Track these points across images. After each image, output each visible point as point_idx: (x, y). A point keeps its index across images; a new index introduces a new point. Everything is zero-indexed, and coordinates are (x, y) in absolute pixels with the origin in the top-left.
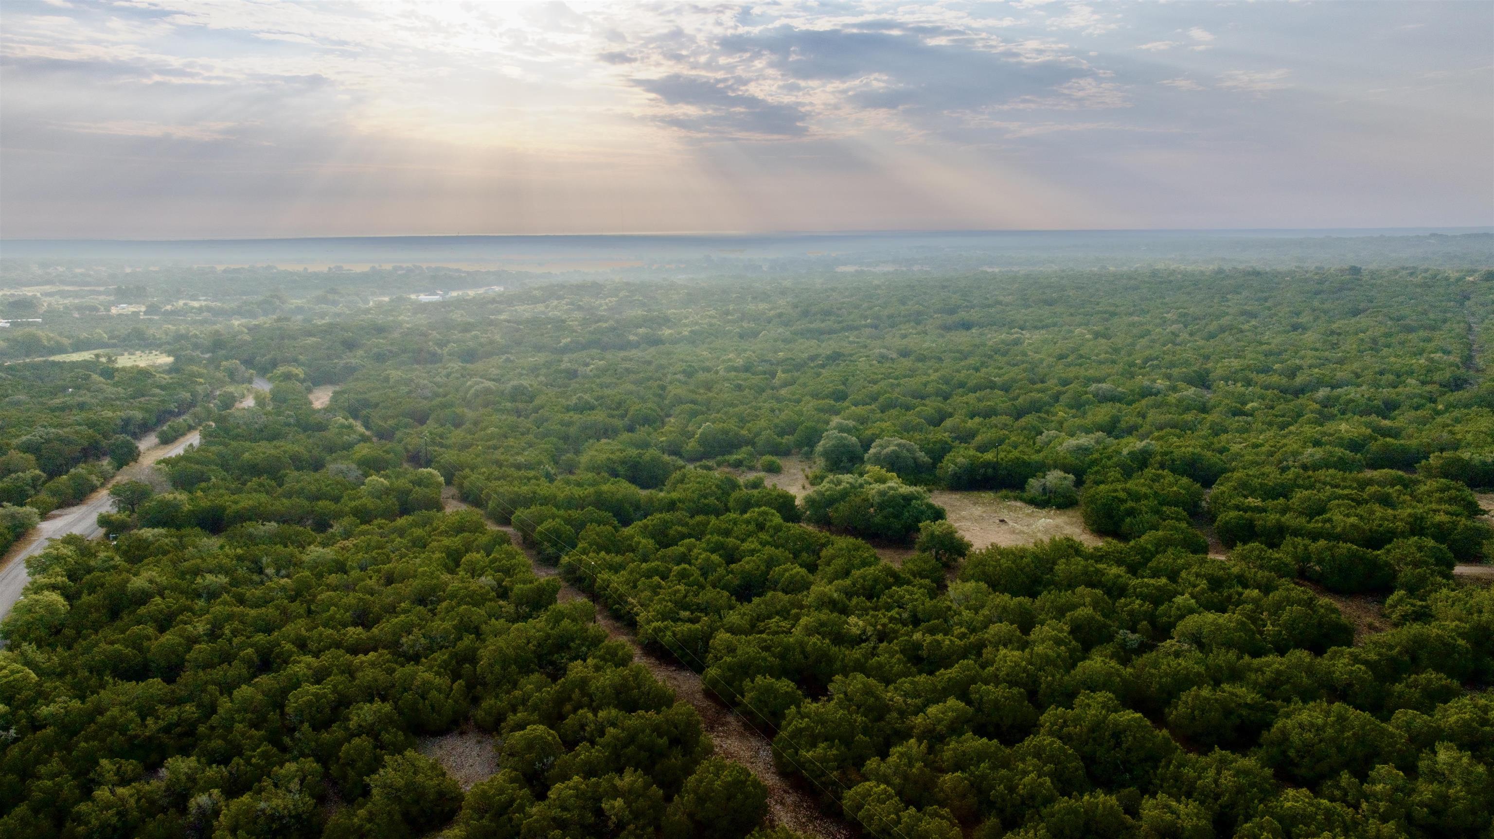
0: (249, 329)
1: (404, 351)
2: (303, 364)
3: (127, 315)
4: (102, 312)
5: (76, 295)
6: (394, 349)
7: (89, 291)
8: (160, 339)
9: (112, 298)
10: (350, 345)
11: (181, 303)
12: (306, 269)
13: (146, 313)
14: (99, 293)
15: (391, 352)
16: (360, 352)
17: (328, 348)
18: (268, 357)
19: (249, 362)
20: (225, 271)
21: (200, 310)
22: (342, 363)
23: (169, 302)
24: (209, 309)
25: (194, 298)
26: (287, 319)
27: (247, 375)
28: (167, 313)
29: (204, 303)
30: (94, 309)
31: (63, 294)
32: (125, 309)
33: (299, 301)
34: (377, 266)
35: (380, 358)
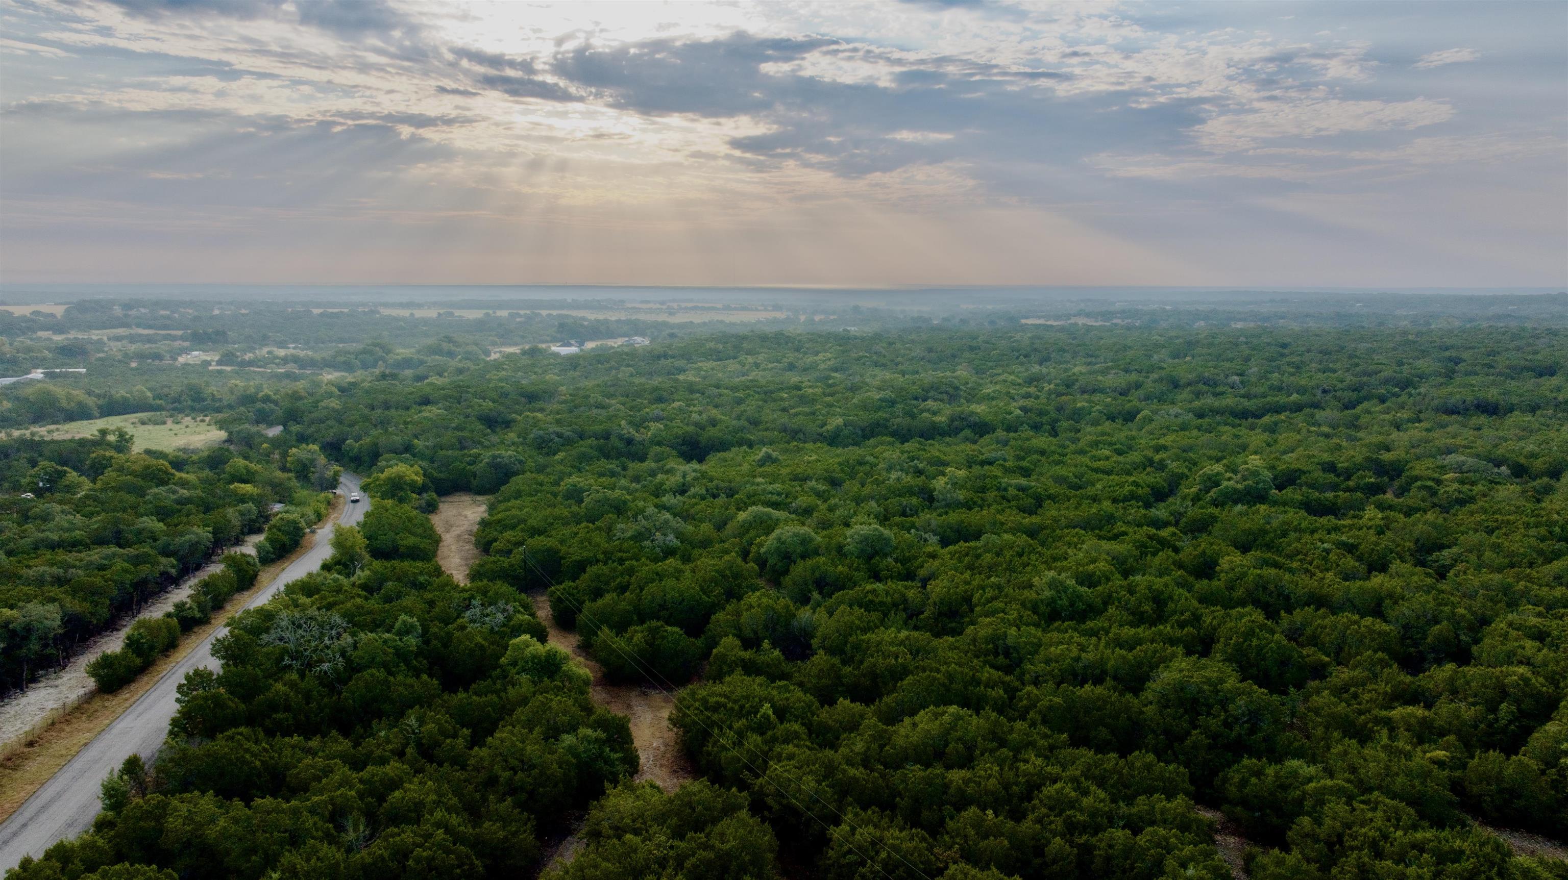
0: (342, 390)
1: (582, 436)
2: (422, 457)
3: (193, 366)
4: (167, 362)
5: (149, 340)
6: (567, 432)
7: (164, 335)
8: (220, 400)
9: (186, 344)
10: (492, 422)
11: (265, 350)
12: (412, 314)
13: (219, 363)
14: (174, 338)
15: (559, 435)
16: (512, 436)
17: (458, 428)
18: (367, 440)
19: (334, 450)
20: (321, 315)
21: (285, 360)
22: (487, 456)
23: (252, 349)
24: (296, 360)
25: (282, 345)
26: (394, 376)
27: (329, 474)
28: (243, 364)
29: (292, 351)
30: (158, 357)
31: (133, 339)
32: (196, 356)
33: (407, 351)
34: (491, 312)
35: (544, 445)
